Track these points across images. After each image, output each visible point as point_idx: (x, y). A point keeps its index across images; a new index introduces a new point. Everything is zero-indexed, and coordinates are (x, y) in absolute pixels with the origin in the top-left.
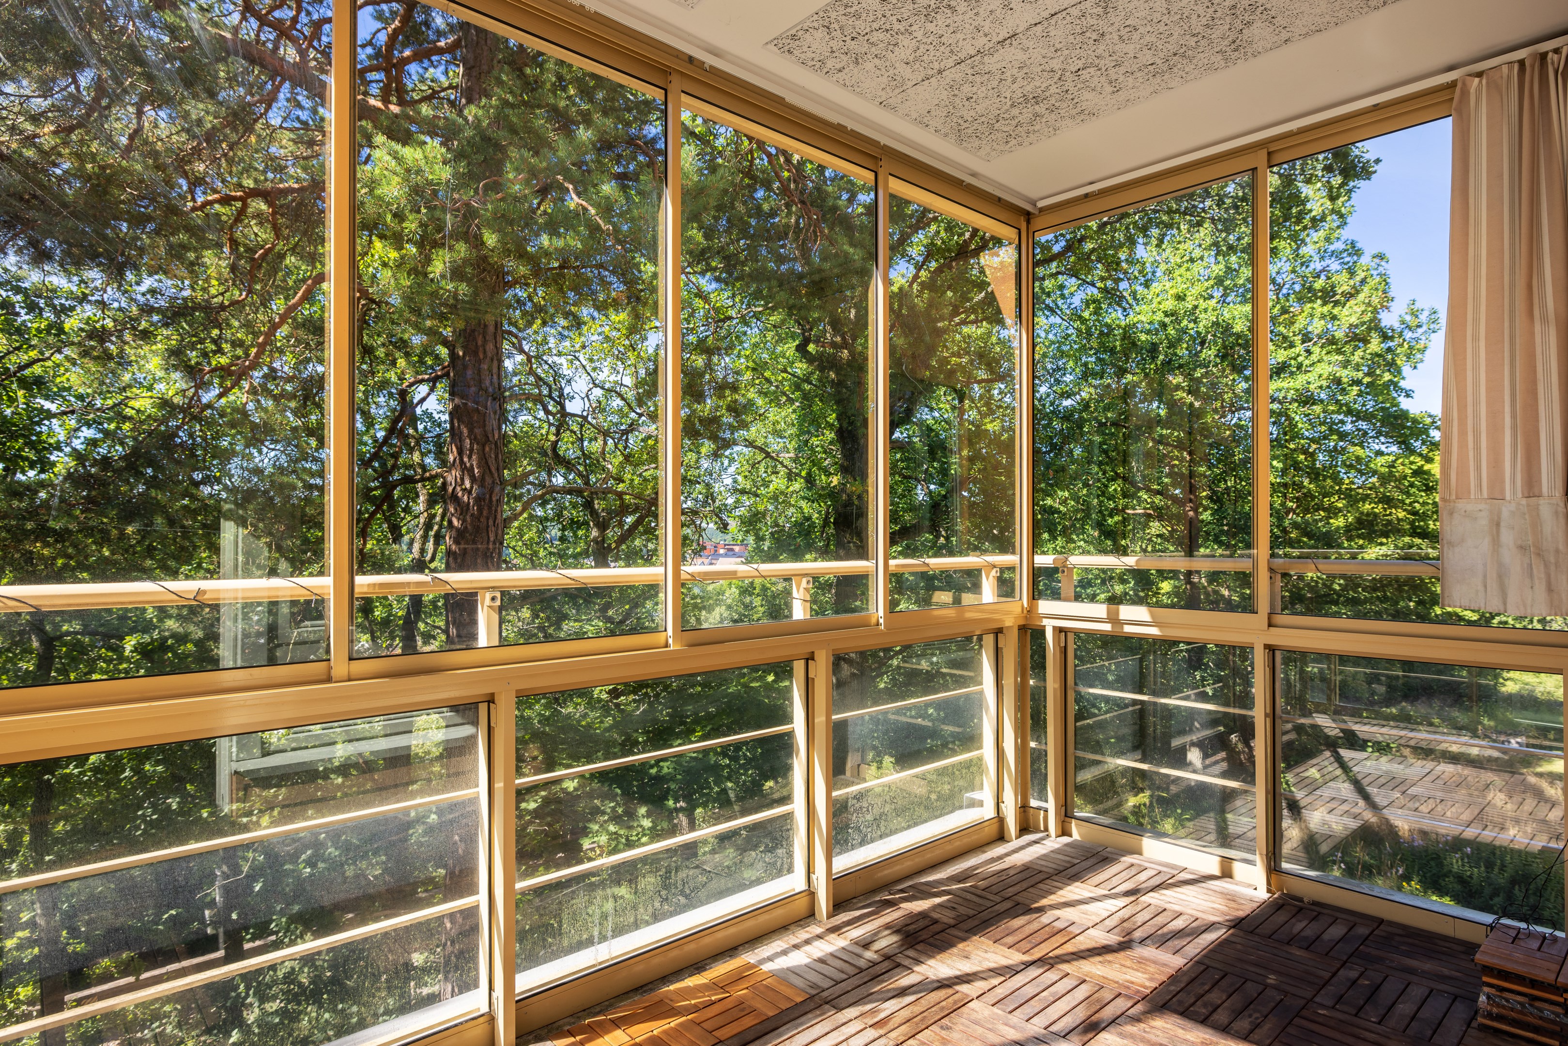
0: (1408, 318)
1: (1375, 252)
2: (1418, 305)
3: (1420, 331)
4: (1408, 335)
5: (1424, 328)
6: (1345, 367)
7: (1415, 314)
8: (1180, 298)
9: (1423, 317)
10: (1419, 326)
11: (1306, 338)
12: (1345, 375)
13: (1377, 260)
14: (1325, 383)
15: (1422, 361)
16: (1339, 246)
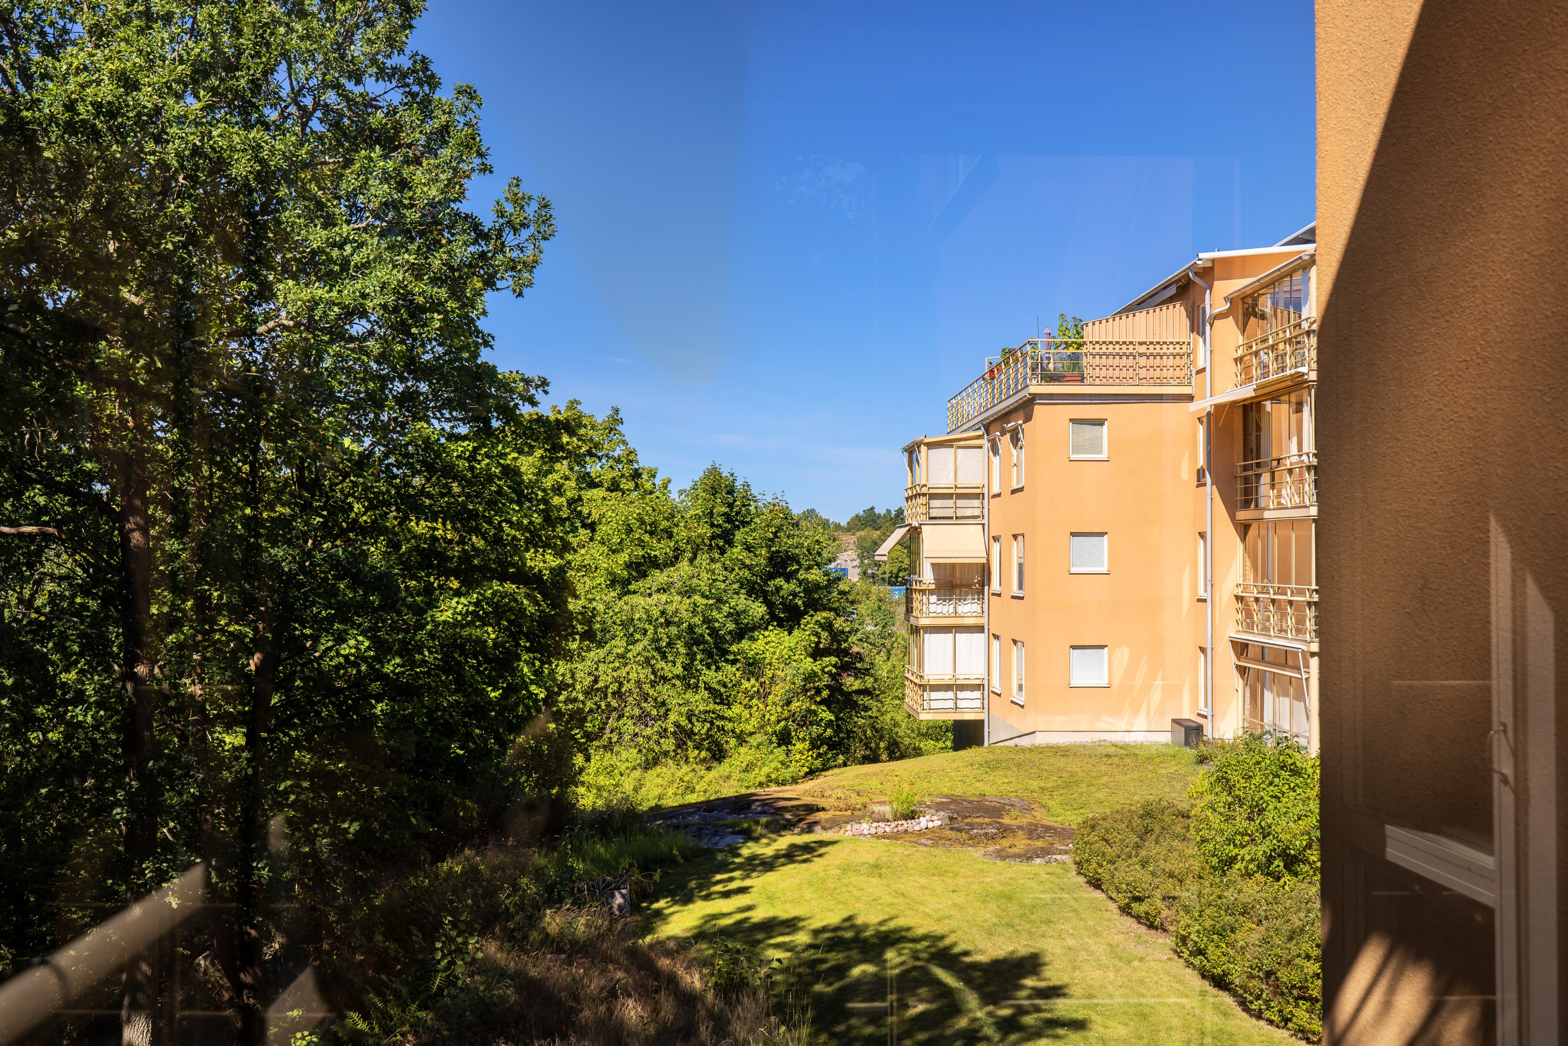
0: (509, 208)
1: (462, 83)
2: (524, 190)
3: (525, 233)
4: (510, 239)
5: (532, 229)
6: (419, 277)
7: (519, 202)
8: (128, 83)
9: (531, 210)
10: (524, 225)
11: (355, 211)
12: (421, 289)
13: (464, 99)
14: (391, 299)
15: (530, 284)
16: (403, 62)
